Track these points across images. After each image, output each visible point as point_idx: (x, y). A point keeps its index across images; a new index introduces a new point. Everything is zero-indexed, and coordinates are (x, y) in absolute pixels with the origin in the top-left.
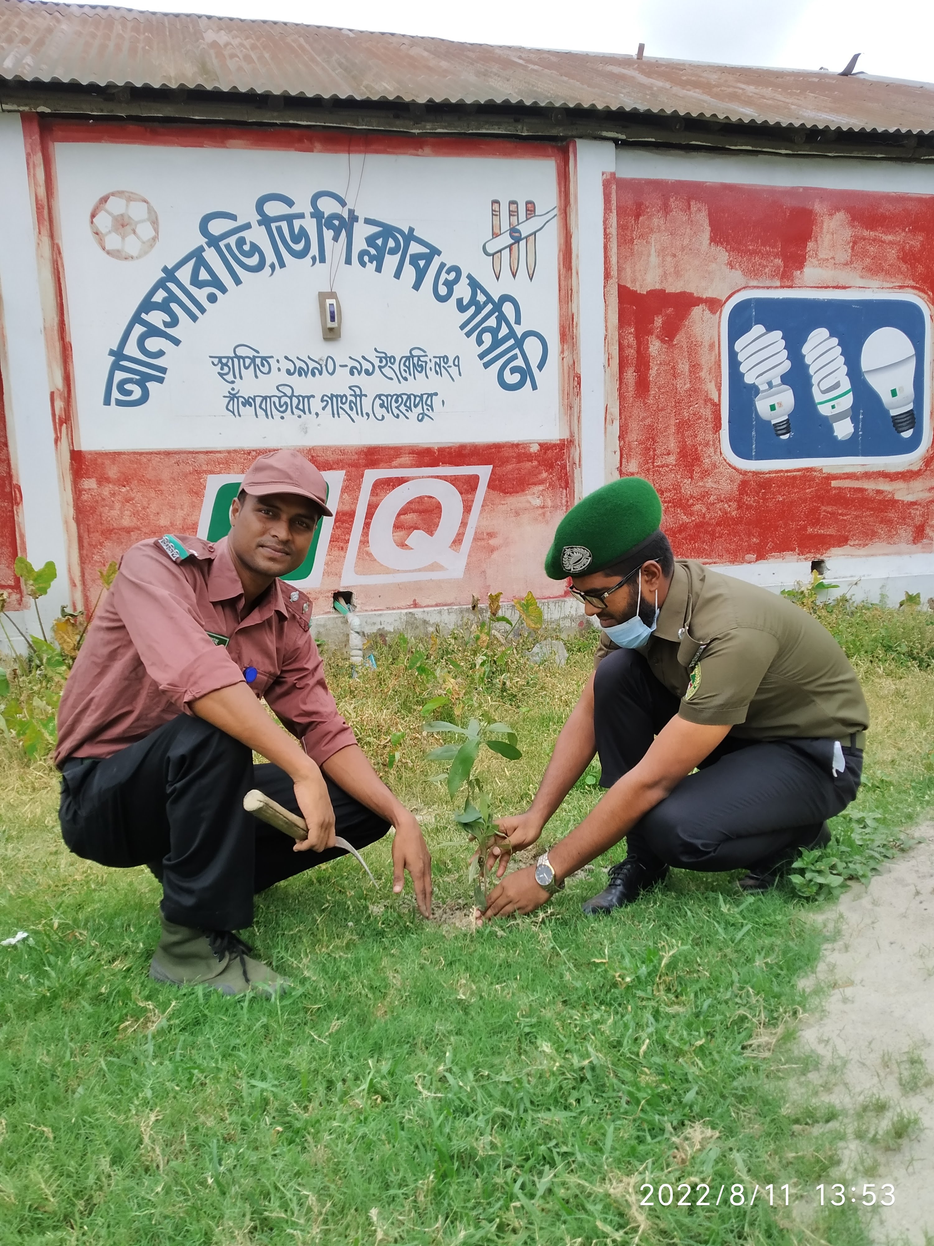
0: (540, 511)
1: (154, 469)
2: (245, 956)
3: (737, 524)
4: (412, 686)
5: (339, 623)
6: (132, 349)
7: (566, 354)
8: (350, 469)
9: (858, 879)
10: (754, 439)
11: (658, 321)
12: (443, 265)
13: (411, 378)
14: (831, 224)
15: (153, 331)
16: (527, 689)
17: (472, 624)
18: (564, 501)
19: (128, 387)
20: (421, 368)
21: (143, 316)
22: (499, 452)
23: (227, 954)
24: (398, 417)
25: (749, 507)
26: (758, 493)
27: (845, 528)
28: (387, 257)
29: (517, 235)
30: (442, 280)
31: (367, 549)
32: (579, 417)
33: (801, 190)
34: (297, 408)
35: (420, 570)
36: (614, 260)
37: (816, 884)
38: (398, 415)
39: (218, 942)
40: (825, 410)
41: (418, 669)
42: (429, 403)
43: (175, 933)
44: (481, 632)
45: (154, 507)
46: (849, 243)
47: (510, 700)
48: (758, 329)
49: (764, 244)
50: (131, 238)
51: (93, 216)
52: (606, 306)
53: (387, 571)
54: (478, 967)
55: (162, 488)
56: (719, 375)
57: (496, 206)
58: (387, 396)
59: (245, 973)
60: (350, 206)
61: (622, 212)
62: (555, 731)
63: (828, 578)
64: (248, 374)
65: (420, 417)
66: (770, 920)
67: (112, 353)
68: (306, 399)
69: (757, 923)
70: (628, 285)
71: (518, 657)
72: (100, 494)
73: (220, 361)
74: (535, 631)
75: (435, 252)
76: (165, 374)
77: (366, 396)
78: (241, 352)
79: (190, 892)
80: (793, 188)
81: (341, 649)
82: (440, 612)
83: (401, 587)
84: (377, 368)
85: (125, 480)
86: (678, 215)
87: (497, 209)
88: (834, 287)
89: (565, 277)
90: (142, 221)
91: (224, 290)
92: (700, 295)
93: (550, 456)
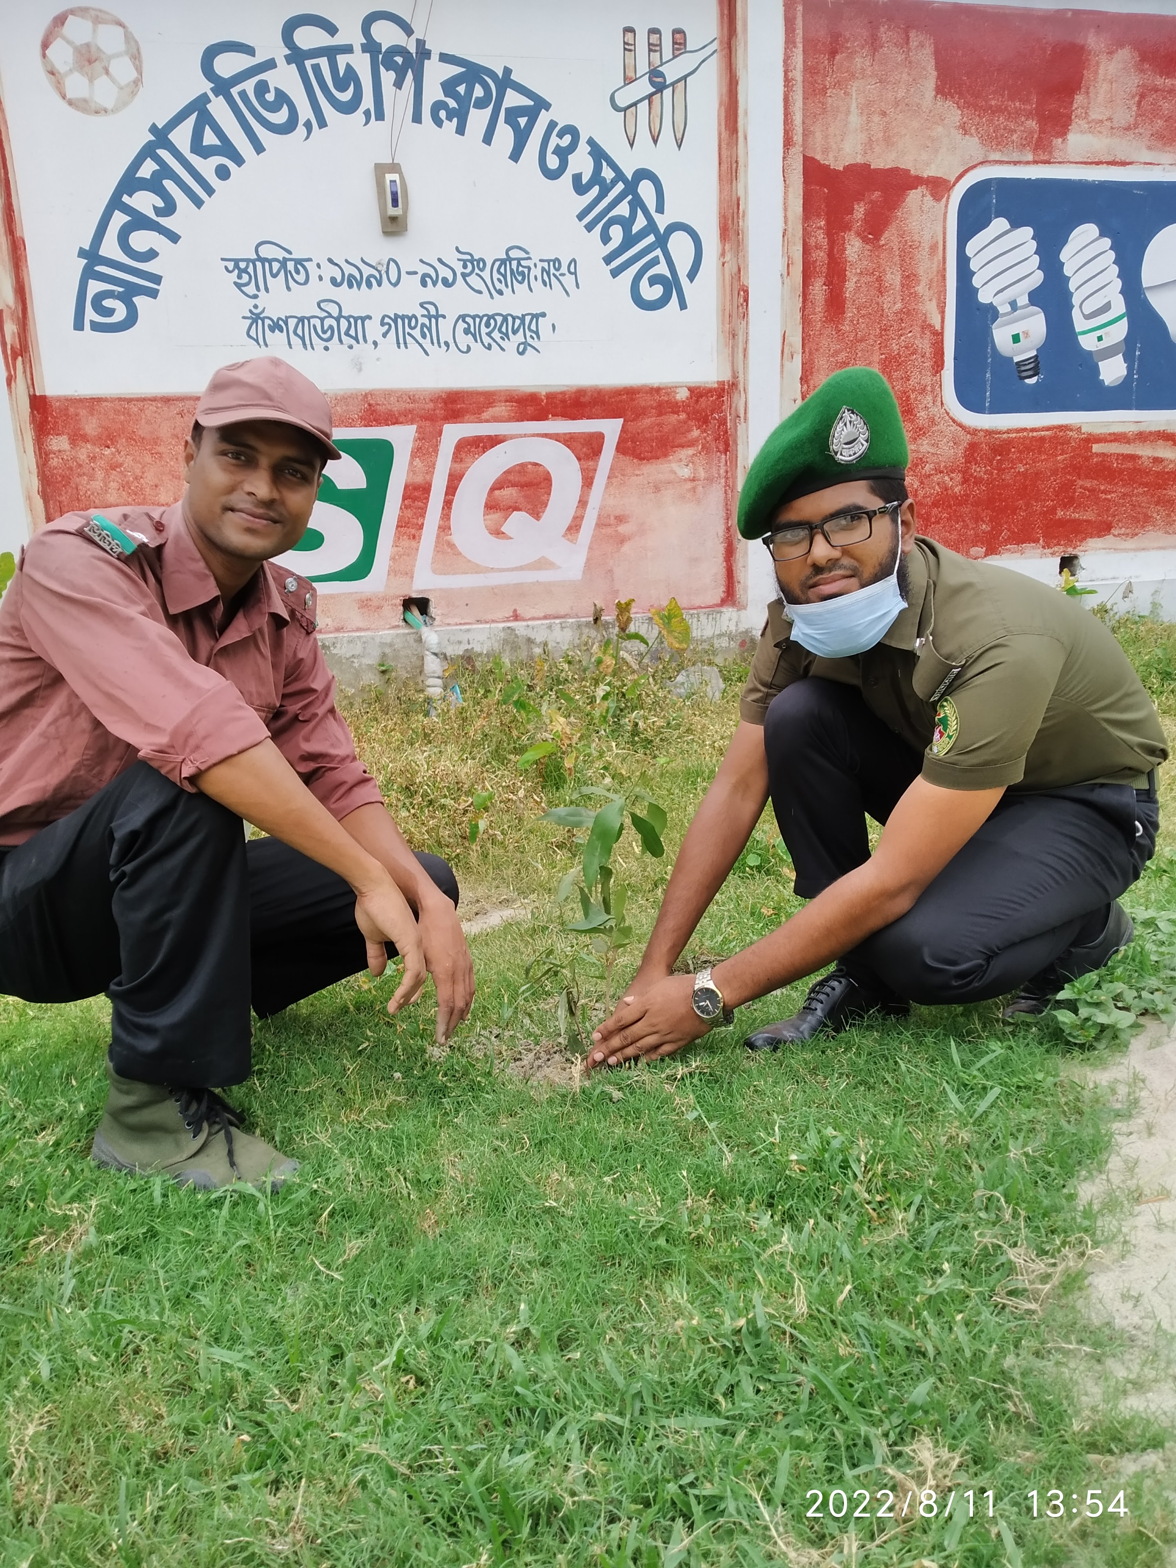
0: (689, 485)
1: (148, 422)
2: (233, 1130)
3: (960, 504)
4: (506, 728)
5: (412, 641)
6: (110, 248)
7: (728, 257)
8: (423, 424)
9: (1155, 1014)
10: (988, 384)
11: (860, 211)
12: (552, 125)
13: (507, 292)
14: (1110, 68)
15: (139, 222)
16: (666, 734)
17: (593, 644)
18: (722, 471)
19: (108, 303)
20: (523, 276)
21: (125, 199)
22: (632, 400)
23: (205, 1125)
24: (489, 347)
25: (978, 481)
26: (991, 462)
27: (1107, 510)
28: (473, 111)
29: (659, 80)
30: (551, 147)
31: (449, 537)
32: (745, 350)
33: (1070, 14)
34: (347, 334)
35: (521, 568)
36: (798, 118)
37: (1095, 1024)
38: (490, 345)
39: (194, 1107)
40: (1088, 343)
41: (516, 703)
42: (533, 327)
43: (128, 1093)
44: (604, 653)
45: (150, 477)
46: (1133, 97)
47: (645, 748)
48: (1000, 224)
49: (1012, 98)
50: (102, 81)
51: (45, 45)
52: (786, 187)
53: (477, 569)
54: (582, 1150)
55: (161, 449)
56: (943, 291)
57: (629, 36)
58: (474, 317)
59: (231, 1153)
60: (418, 34)
61: (810, 47)
62: (704, 790)
63: (1082, 580)
64: (277, 284)
65: (522, 347)
66: (1025, 1080)
67: (82, 253)
68: (359, 322)
69: (1006, 1085)
70: (818, 157)
71: (655, 689)
72: (74, 459)
73: (237, 266)
74: (680, 652)
75: (541, 104)
76: (159, 284)
77: (444, 317)
78: (267, 252)
79: (150, 1031)
80: (1058, 11)
81: (414, 677)
82: (550, 627)
83: (496, 593)
84: (459, 277)
85: (108, 439)
86: (891, 52)
87: (631, 42)
88: (1109, 163)
89: (728, 144)
90: (118, 55)
91: (239, 160)
92: (920, 174)
93: (703, 406)
